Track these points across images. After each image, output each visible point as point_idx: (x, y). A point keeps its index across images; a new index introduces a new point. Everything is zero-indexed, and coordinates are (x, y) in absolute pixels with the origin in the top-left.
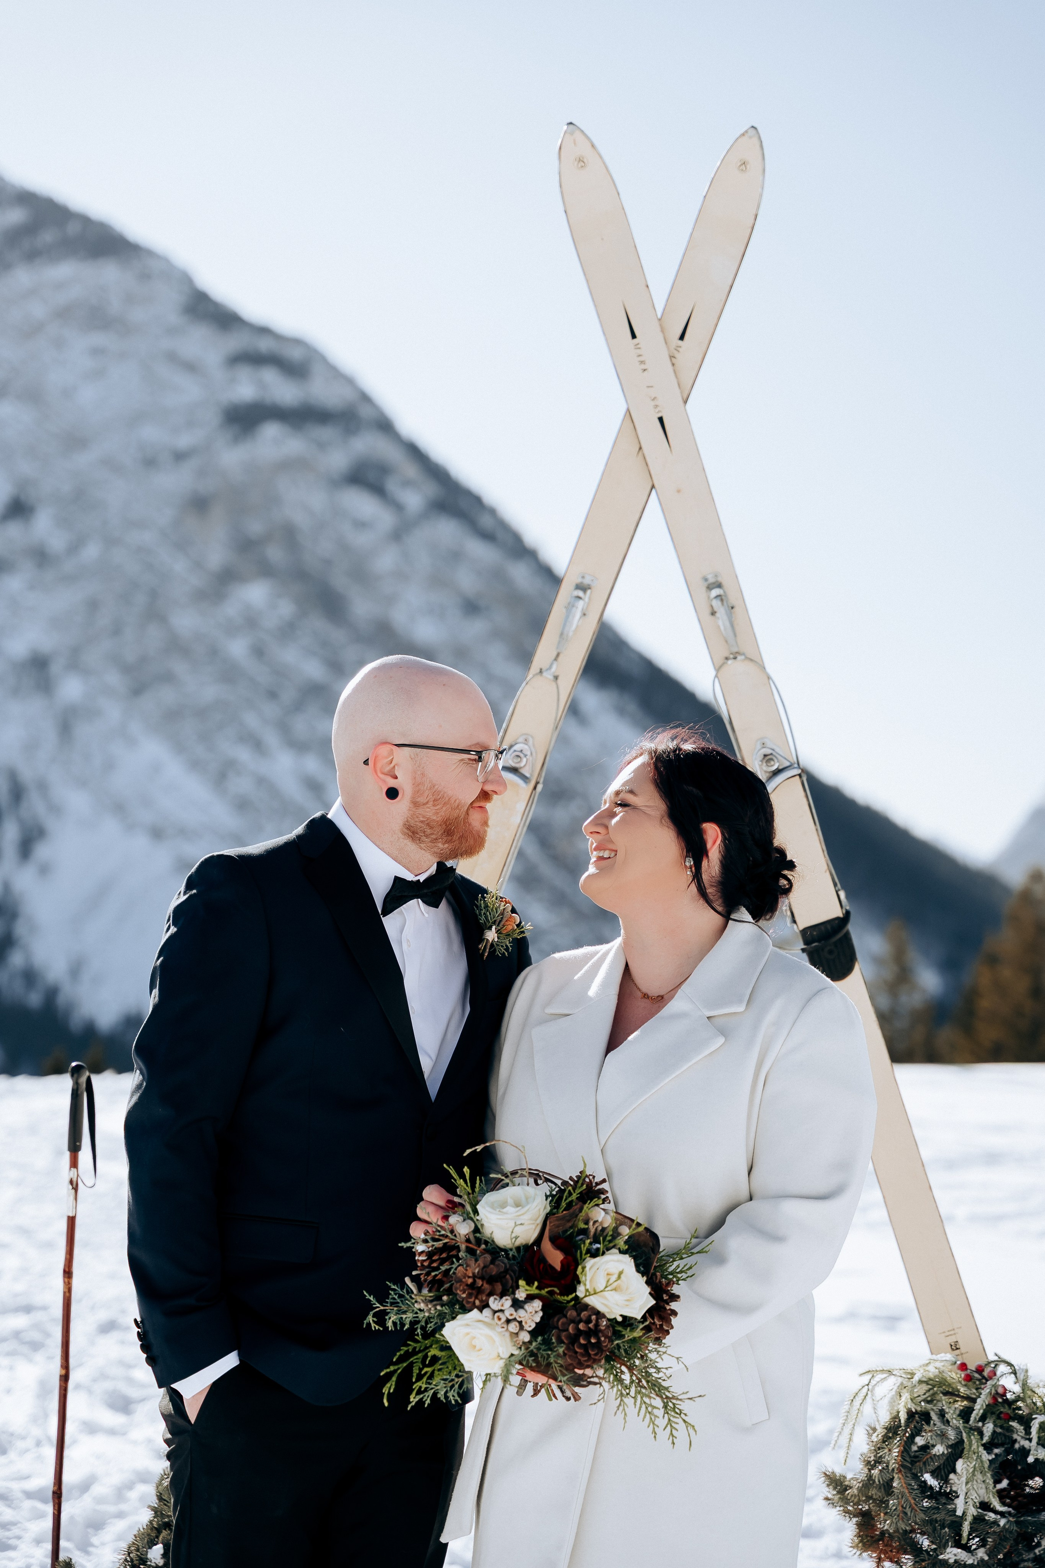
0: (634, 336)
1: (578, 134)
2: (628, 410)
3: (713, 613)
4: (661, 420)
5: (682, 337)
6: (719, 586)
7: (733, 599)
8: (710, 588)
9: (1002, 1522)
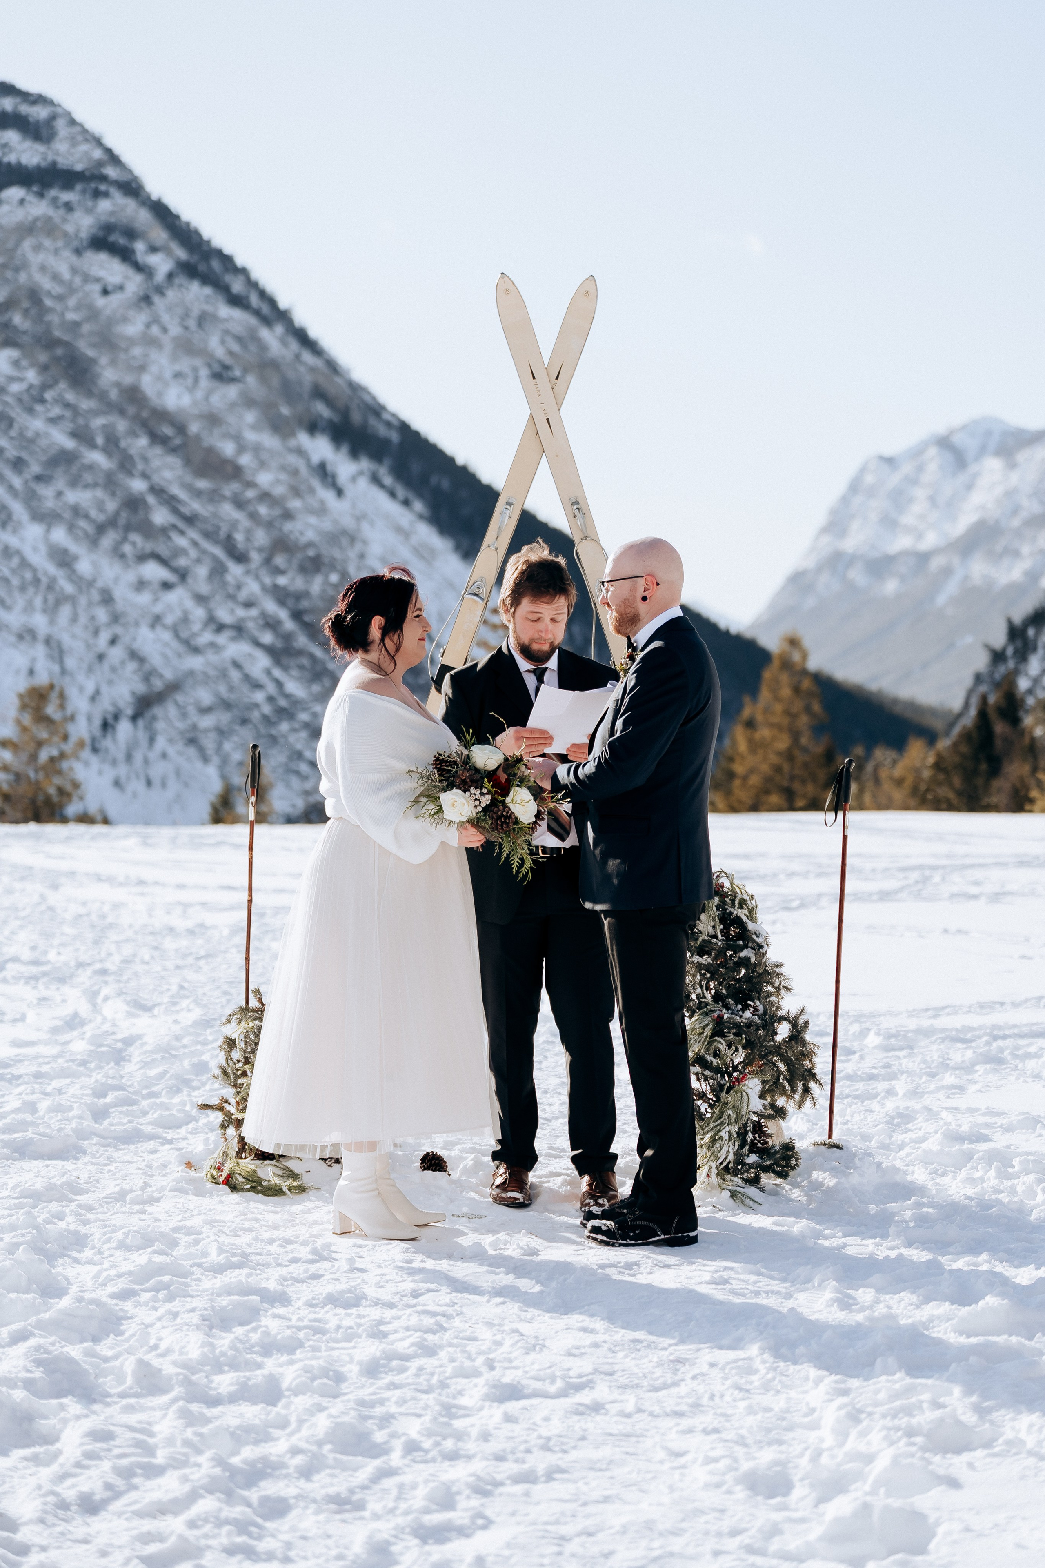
0: (534, 378)
1: (506, 278)
2: (531, 416)
3: (575, 517)
4: (548, 420)
5: (557, 378)
6: (578, 503)
7: (584, 509)
8: (573, 504)
9: (720, 943)
